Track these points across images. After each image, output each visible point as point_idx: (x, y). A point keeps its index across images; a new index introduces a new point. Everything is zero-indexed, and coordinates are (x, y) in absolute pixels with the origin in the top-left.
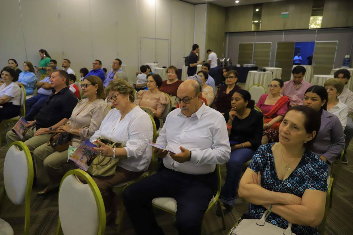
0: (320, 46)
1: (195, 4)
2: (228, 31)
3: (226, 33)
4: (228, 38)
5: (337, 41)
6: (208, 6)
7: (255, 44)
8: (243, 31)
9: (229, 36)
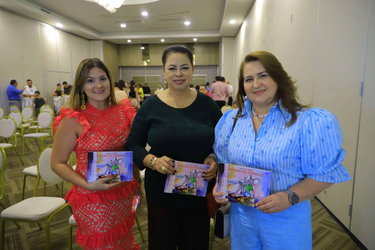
0: (195, 78)
1: (90, 40)
2: (121, 65)
3: (119, 67)
4: (121, 71)
5: (206, 75)
6: (103, 43)
7: (147, 77)
8: (135, 65)
9: (122, 69)
